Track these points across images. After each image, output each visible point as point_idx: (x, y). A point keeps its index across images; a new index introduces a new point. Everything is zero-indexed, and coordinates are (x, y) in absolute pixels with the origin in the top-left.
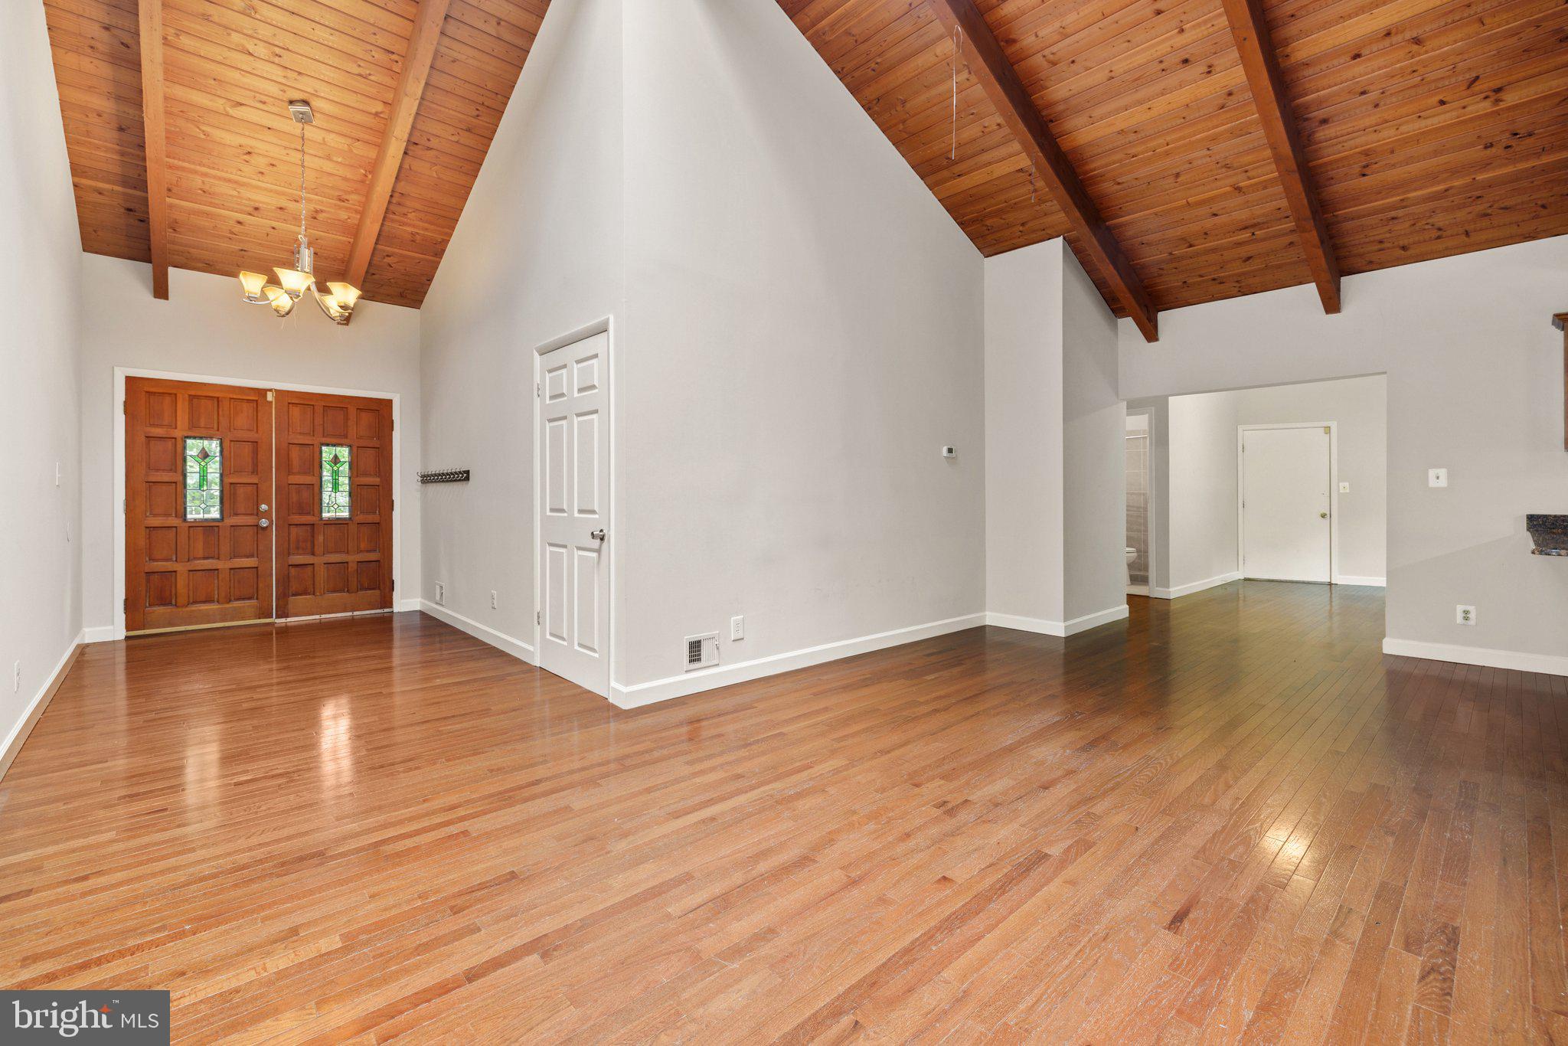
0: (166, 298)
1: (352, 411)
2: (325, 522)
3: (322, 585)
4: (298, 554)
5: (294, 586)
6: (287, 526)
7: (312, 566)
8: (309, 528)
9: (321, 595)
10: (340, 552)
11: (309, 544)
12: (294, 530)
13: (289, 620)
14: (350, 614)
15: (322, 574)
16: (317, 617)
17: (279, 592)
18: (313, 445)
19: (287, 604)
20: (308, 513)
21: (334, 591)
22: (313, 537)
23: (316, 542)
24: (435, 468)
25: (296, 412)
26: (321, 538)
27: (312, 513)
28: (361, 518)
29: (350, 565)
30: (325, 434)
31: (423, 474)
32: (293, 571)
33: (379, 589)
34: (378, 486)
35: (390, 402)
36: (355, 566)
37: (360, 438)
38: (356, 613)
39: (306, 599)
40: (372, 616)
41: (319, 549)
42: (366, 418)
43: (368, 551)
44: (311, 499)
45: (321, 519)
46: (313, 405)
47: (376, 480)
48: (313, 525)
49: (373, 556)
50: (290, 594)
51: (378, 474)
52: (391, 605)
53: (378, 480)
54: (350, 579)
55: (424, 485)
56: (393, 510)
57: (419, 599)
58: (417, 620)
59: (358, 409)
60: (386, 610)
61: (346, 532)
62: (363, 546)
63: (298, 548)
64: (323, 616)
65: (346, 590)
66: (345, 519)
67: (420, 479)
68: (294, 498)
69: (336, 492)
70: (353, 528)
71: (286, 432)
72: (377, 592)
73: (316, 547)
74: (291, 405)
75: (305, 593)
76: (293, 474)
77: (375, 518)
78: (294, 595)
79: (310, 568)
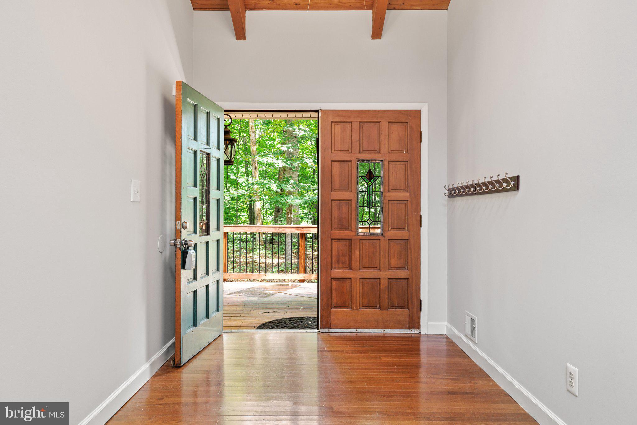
0: (245, 39)
1: (384, 125)
2: (361, 238)
3: (358, 299)
4: (339, 268)
5: (335, 299)
6: (330, 240)
7: (350, 280)
8: (347, 242)
9: (357, 309)
10: (374, 268)
11: (347, 258)
12: (336, 244)
13: (332, 330)
14: (381, 331)
15: (358, 288)
16: (354, 331)
17: (324, 304)
18: (351, 161)
19: (329, 315)
20: (347, 229)
21: (368, 306)
22: (351, 251)
23: (353, 257)
24: (463, 179)
25: (337, 129)
26: (357, 252)
27: (350, 228)
28: (392, 234)
29: (382, 281)
30: (362, 150)
31: (451, 187)
32: (334, 283)
33: (408, 308)
34: (407, 201)
35: (419, 112)
36: (386, 281)
37: (390, 152)
38: (387, 331)
39: (344, 311)
40: (402, 335)
41: (355, 264)
42: (397, 131)
43: (398, 268)
44: (350, 215)
45: (357, 234)
46: (351, 122)
47: (404, 195)
48: (351, 239)
49: (402, 274)
50: (333, 306)
51: (407, 188)
52: (418, 327)
53: (407, 194)
54: (381, 296)
55: (451, 199)
56: (421, 226)
57: (446, 323)
58: (443, 346)
59: (389, 122)
60: (414, 331)
61: (378, 247)
62: (394, 262)
63: (338, 262)
64: (359, 331)
65: (378, 306)
66: (377, 234)
67: (447, 193)
68: (336, 213)
69: (370, 208)
70: (384, 243)
71: (330, 150)
72: (406, 311)
73: (353, 262)
74: (333, 124)
75: (344, 306)
76: (335, 190)
77: (404, 234)
78: (335, 307)
79: (348, 283)
